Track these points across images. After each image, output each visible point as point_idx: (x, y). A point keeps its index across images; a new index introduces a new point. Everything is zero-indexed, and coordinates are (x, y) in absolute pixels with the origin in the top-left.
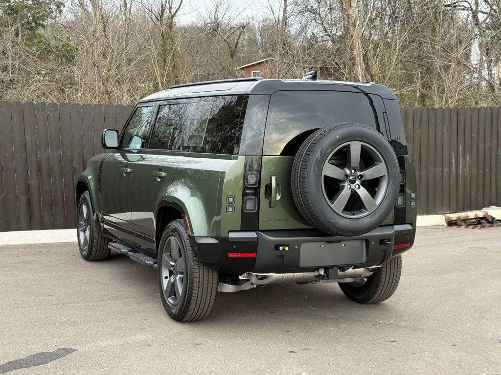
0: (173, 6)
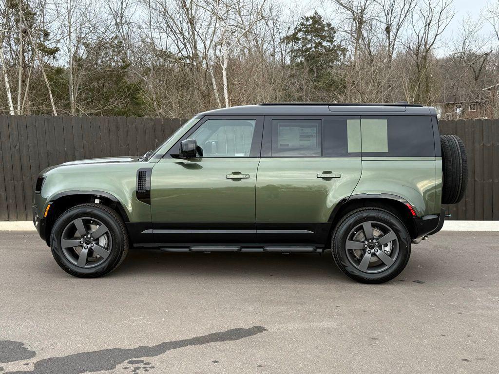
0: (428, 42)
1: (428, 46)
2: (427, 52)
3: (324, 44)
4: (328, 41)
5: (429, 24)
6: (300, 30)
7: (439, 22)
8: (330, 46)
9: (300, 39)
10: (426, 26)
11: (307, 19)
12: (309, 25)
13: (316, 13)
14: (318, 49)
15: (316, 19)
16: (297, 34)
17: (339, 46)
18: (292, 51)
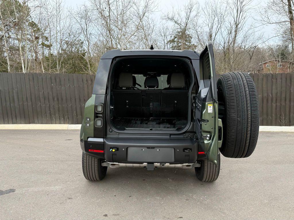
4: (188, 42)
6: (176, 37)
8: (189, 44)
9: (176, 41)
11: (179, 33)
12: (180, 35)
16: (174, 39)
18: (172, 47)
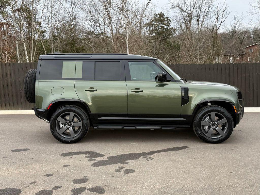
1: (217, 28)
2: (217, 31)
3: (165, 27)
4: (167, 26)
5: (218, 17)
7: (222, 16)
8: (168, 28)
9: (153, 25)
10: (216, 19)
11: (157, 15)
12: (158, 18)
13: (161, 12)
14: (162, 29)
15: (161, 15)
16: (152, 22)
17: (172, 28)
18: (149, 31)
